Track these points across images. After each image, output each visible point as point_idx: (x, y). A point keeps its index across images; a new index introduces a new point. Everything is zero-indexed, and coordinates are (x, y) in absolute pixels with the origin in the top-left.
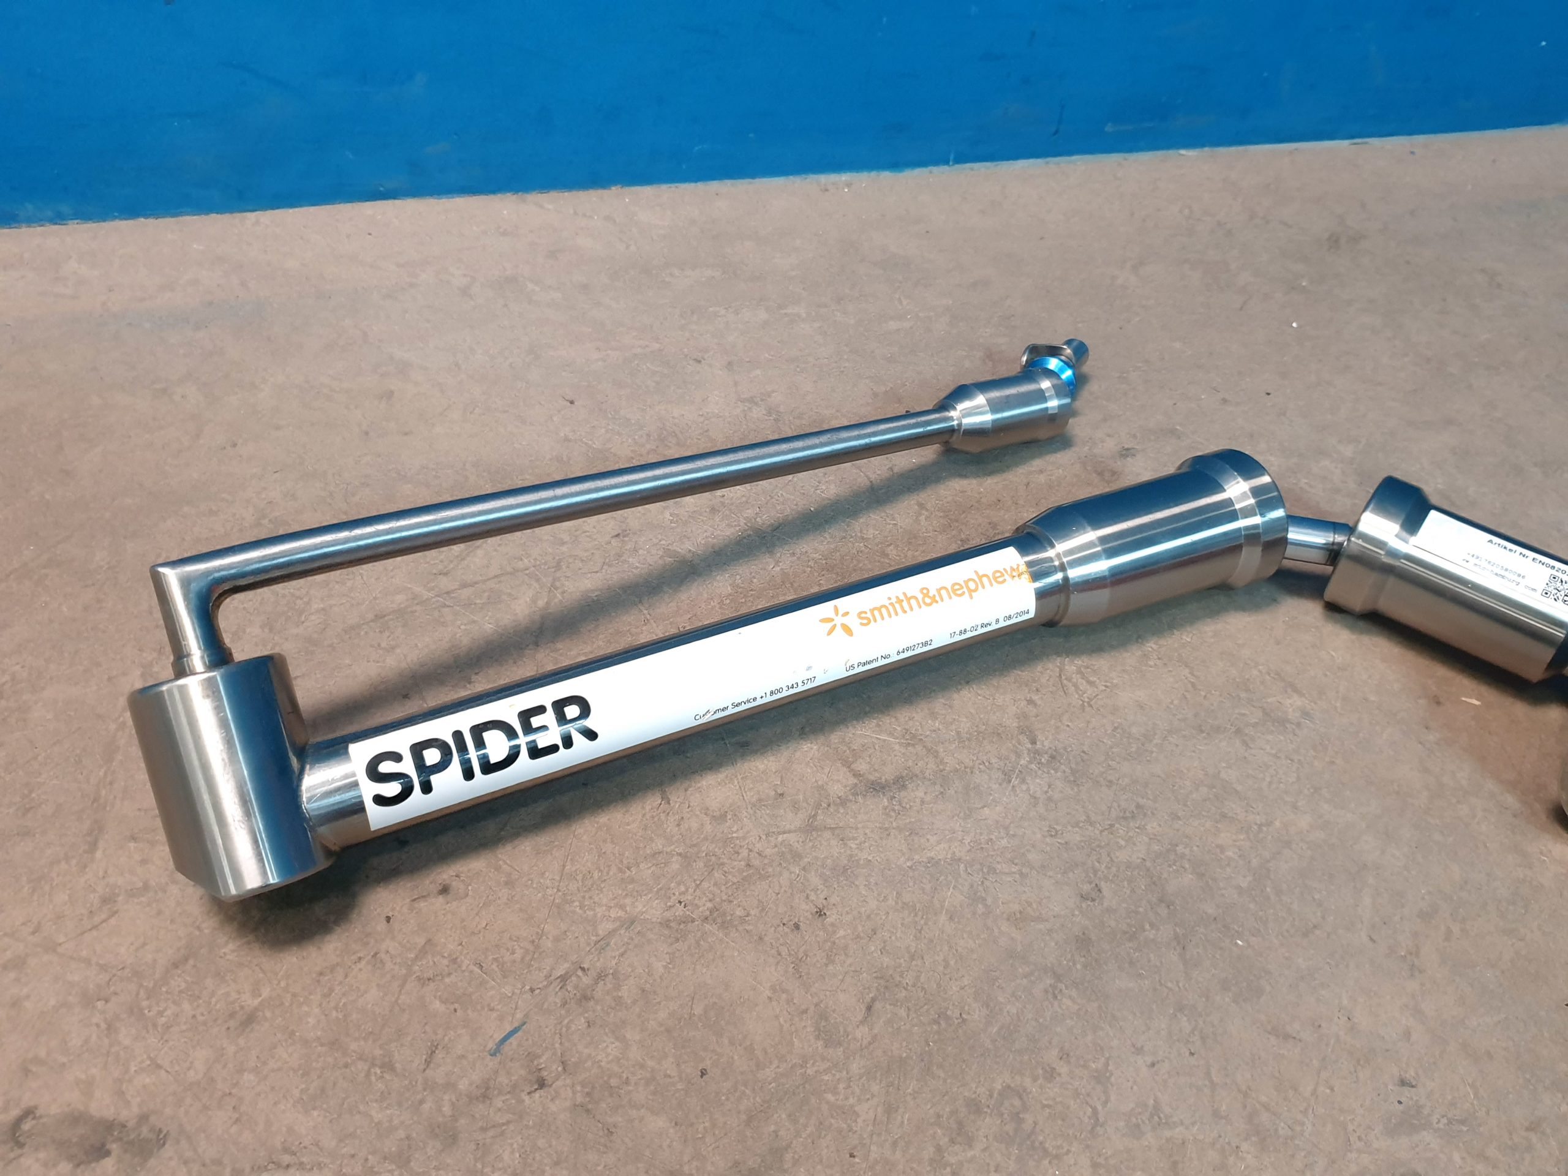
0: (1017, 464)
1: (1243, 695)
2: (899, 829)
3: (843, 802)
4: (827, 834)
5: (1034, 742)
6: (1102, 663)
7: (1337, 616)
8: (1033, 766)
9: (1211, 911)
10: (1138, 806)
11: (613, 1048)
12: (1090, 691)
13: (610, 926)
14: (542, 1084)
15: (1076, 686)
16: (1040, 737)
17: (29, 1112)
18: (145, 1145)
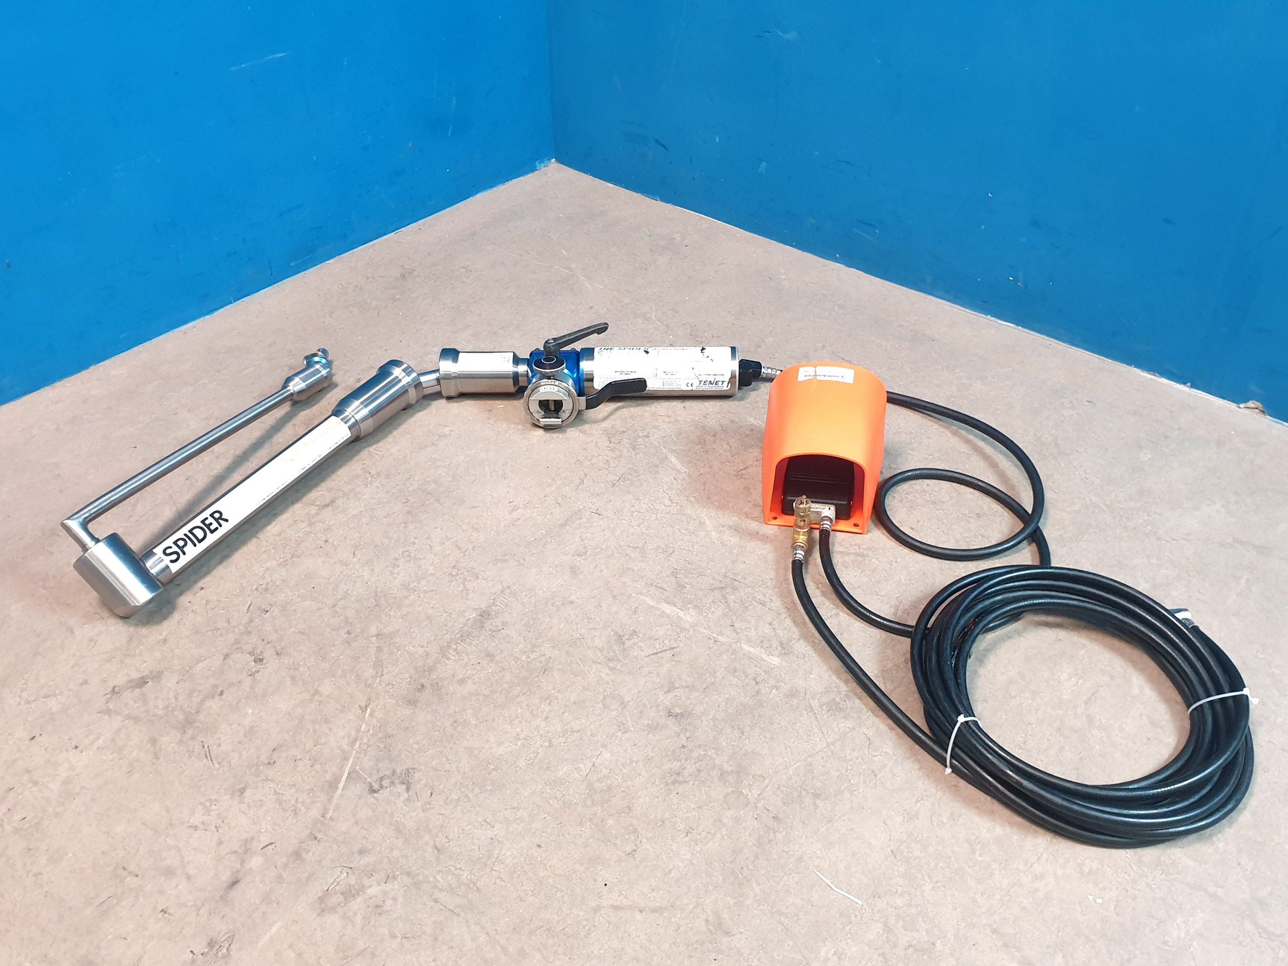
0: (322, 399)
1: (430, 434)
2: (339, 512)
3: (317, 514)
4: (317, 523)
5: (370, 473)
6: (381, 444)
7: (452, 400)
8: (373, 479)
9: (444, 490)
10: (411, 475)
11: (283, 595)
13: (263, 573)
14: (267, 611)
15: (376, 454)
16: (371, 472)
17: (114, 687)
18: (157, 676)
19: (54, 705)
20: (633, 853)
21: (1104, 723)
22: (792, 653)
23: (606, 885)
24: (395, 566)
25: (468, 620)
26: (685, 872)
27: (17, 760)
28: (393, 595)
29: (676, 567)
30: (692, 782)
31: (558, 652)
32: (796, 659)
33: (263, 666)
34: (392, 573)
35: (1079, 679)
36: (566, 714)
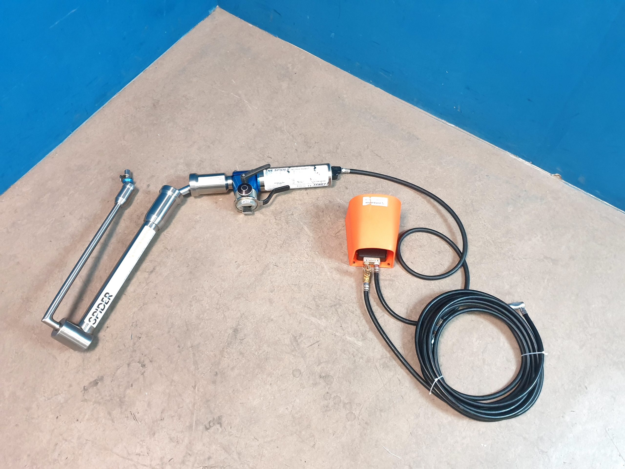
1: (191, 220)
2: (159, 275)
3: (149, 277)
4: (150, 283)
6: (168, 229)
8: (170, 253)
9: (204, 257)
10: (187, 249)
11: (145, 328)
12: (170, 235)
13: (132, 315)
14: (140, 338)
15: (168, 236)
16: (168, 248)
17: (84, 387)
18: (101, 379)
19: (61, 398)
20: (314, 446)
21: (489, 362)
22: (367, 339)
23: (305, 462)
24: (191, 306)
25: (229, 335)
26: (334, 452)
27: (54, 429)
28: (193, 323)
29: (314, 295)
30: (333, 410)
31: (270, 349)
32: (369, 341)
33: (146, 369)
34: (190, 310)
35: (480, 340)
36: (278, 382)
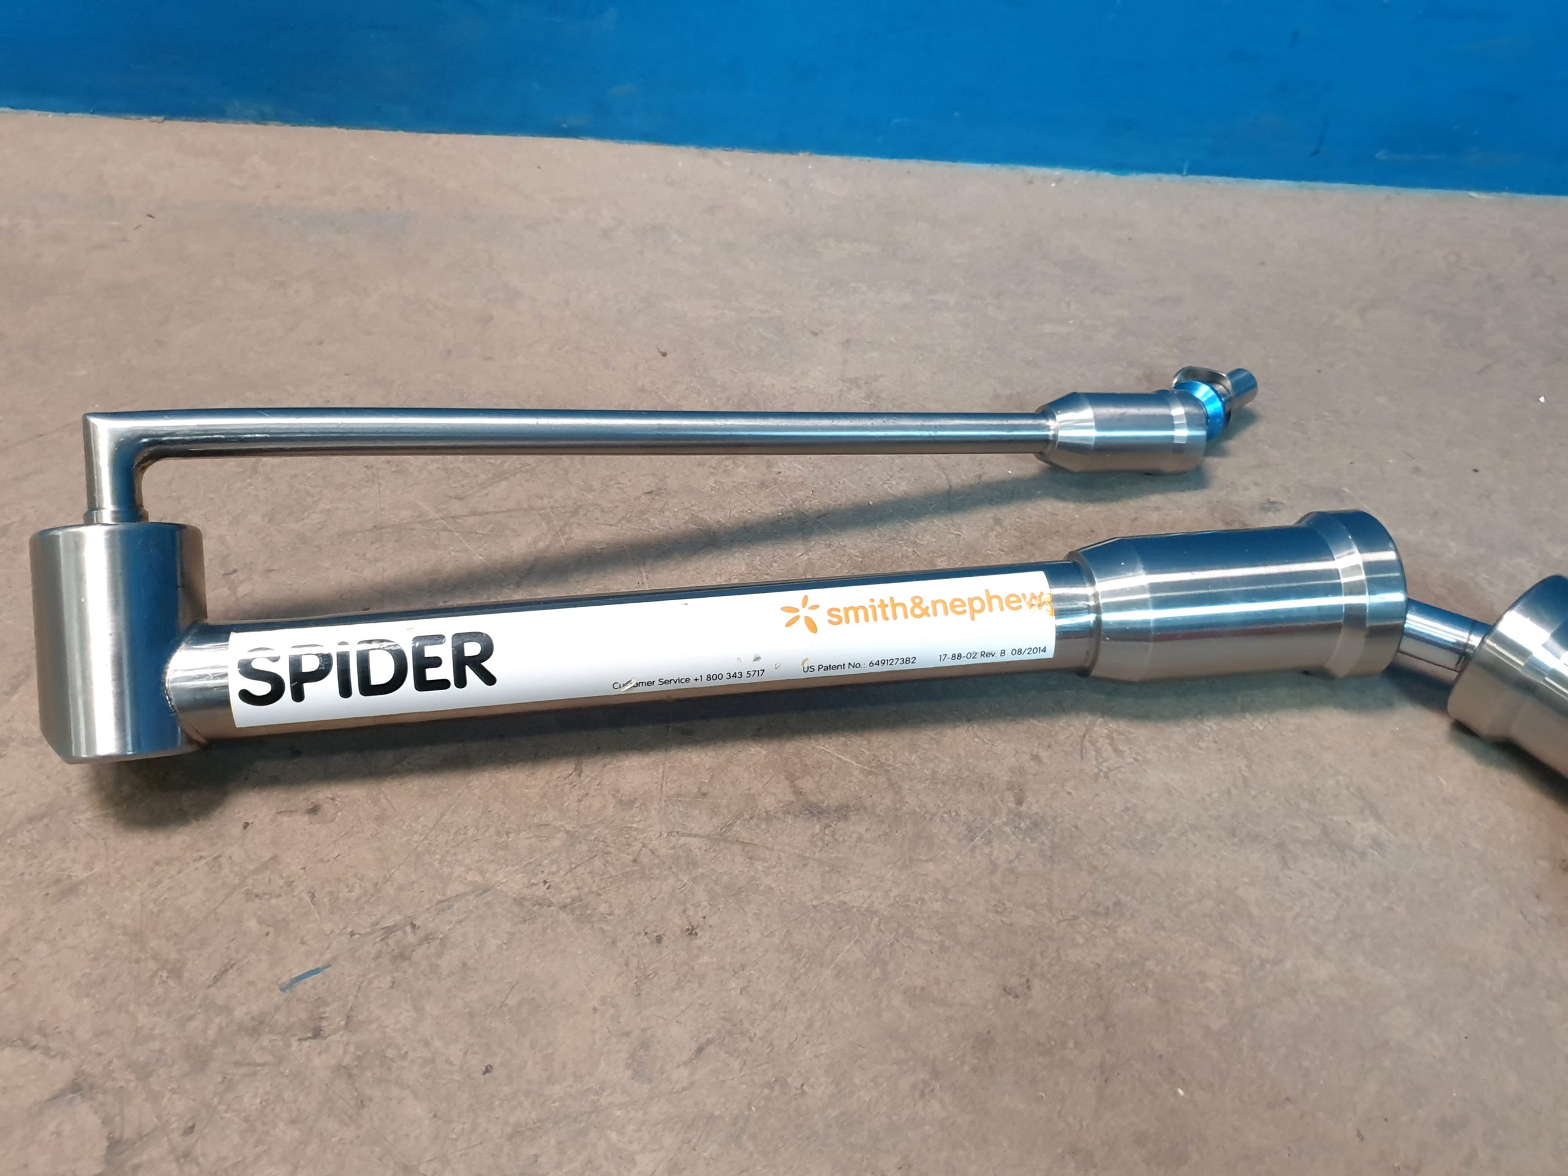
1: (1305, 805)
2: (821, 862)
3: (769, 818)
4: (736, 849)
5: (1019, 802)
6: (1141, 732)
7: (1467, 739)
8: (1008, 829)
9: (1159, 1046)
10: (1118, 903)
11: (406, 1017)
12: (1114, 760)
13: (461, 889)
14: (317, 1033)
15: (1098, 751)
16: (1030, 798)
